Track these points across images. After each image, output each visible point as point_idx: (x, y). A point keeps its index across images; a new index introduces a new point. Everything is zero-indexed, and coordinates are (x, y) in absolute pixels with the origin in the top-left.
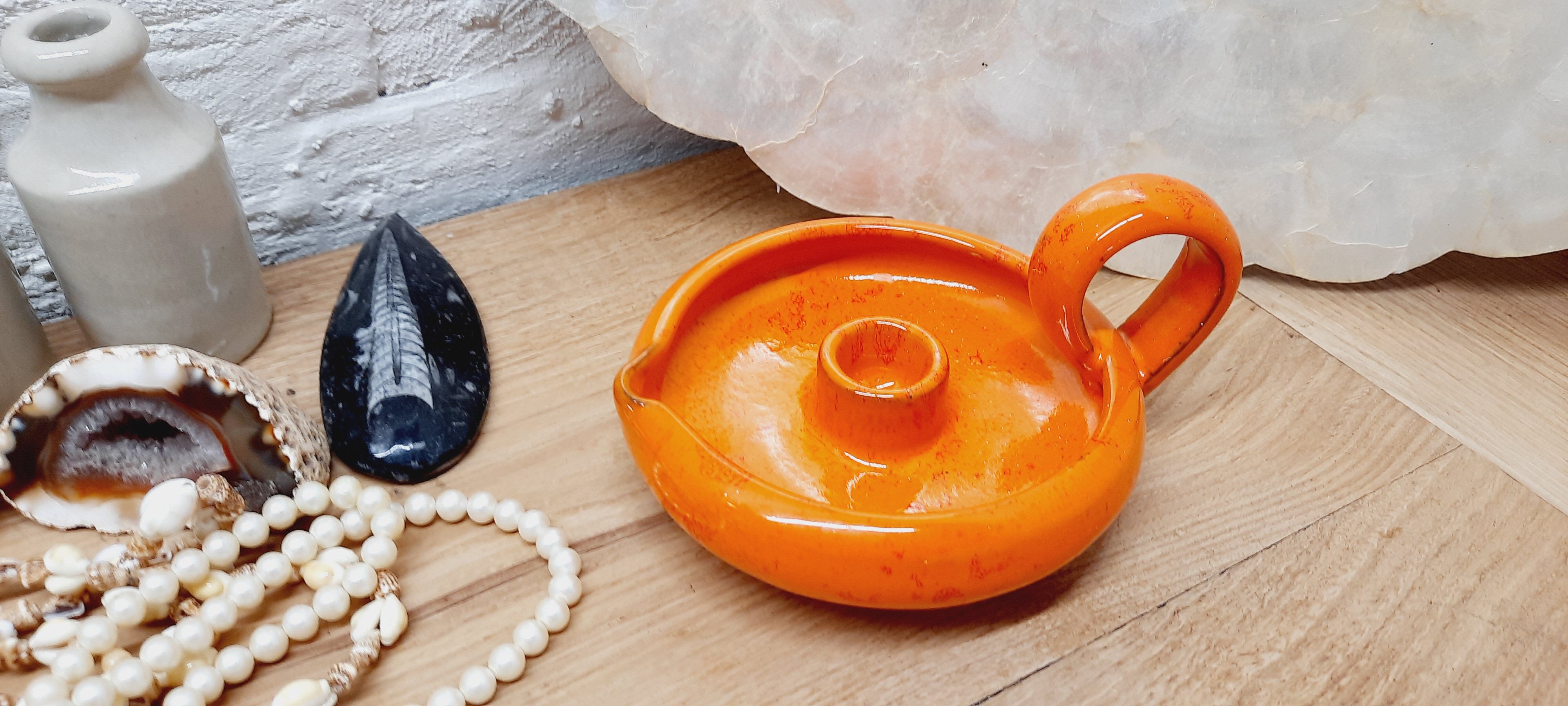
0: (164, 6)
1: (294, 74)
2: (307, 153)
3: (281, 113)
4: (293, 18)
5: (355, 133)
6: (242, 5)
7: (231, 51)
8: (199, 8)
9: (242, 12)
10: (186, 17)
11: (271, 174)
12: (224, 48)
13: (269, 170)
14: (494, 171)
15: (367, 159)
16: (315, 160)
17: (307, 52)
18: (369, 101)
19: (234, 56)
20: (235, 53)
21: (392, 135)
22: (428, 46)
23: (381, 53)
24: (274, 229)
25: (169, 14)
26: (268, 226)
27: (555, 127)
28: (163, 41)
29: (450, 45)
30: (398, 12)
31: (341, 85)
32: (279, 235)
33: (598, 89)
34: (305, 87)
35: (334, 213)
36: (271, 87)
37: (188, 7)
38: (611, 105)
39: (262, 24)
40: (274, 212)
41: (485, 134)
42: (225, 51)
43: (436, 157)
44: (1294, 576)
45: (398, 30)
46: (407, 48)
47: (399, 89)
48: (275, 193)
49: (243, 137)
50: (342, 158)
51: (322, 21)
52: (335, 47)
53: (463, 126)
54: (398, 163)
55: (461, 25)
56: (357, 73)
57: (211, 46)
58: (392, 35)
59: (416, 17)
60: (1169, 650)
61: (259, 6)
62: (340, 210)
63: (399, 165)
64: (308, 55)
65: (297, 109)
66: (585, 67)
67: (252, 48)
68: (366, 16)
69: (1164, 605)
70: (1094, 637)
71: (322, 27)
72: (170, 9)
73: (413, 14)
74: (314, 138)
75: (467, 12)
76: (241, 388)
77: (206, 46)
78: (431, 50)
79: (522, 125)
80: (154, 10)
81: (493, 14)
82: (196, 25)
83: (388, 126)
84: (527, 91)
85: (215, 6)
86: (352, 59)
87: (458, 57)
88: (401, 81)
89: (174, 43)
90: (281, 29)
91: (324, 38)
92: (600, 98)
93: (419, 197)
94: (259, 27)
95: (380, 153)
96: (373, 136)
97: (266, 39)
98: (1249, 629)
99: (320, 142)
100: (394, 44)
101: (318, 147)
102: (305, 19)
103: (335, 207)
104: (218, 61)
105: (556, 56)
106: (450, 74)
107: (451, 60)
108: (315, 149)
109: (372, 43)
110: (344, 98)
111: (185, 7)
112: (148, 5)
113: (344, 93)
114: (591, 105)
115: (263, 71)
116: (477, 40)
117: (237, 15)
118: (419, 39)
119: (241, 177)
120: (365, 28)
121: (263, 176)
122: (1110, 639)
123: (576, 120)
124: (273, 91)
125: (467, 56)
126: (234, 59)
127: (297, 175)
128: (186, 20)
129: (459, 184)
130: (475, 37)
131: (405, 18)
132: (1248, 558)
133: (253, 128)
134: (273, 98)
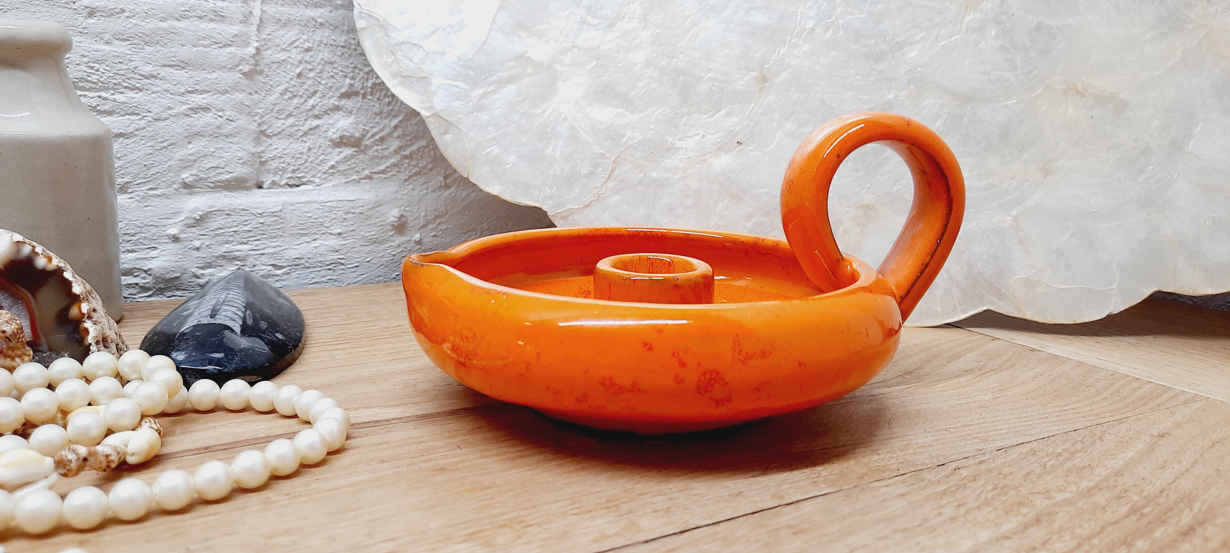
0: (98, 77)
1: (190, 152)
2: (187, 221)
3: (173, 183)
4: (197, 106)
5: (231, 213)
6: (159, 89)
7: (143, 123)
8: (125, 84)
9: (159, 94)
10: (113, 89)
11: (154, 234)
12: (138, 120)
13: (154, 230)
14: (343, 269)
15: (238, 238)
16: (194, 230)
17: (203, 136)
18: (248, 189)
19: (144, 128)
20: (146, 126)
21: (262, 220)
22: (302, 153)
23: (263, 152)
24: (147, 286)
25: (100, 84)
26: (141, 281)
27: (399, 240)
28: (90, 104)
29: (319, 156)
30: (282, 121)
31: (226, 169)
32: (150, 293)
33: (436, 214)
34: (197, 165)
35: (202, 281)
36: (170, 160)
37: (116, 82)
38: (446, 229)
39: (173, 107)
40: (150, 269)
41: (339, 234)
42: (138, 122)
43: (296, 247)
44: (1073, 454)
45: (280, 136)
46: (285, 152)
47: (274, 184)
48: (153, 253)
49: (138, 198)
50: (216, 232)
51: (220, 114)
52: (227, 136)
53: (322, 224)
54: (264, 246)
55: (331, 141)
56: (241, 161)
57: (128, 116)
58: (275, 139)
59: (296, 128)
60: (954, 489)
61: (172, 92)
62: (207, 279)
63: (264, 249)
64: (204, 139)
65: (187, 181)
66: (427, 193)
67: (160, 124)
68: (257, 118)
69: (943, 465)
70: (874, 480)
71: (220, 119)
72: (101, 80)
73: (293, 125)
74: (196, 209)
75: (337, 131)
76: (62, 265)
77: (124, 115)
78: (305, 157)
79: (370, 232)
80: (89, 79)
81: (357, 135)
82: (119, 97)
83: (260, 212)
84: (378, 204)
85: (138, 85)
86: (239, 149)
87: (326, 167)
88: (276, 179)
89: (98, 108)
90: (186, 113)
91: (219, 127)
92: (438, 221)
93: (277, 281)
94: (170, 108)
95: (250, 234)
96: (246, 218)
97: (173, 119)
98: (1035, 480)
99: (201, 213)
100: (276, 147)
101: (198, 218)
102: (206, 109)
103: (202, 274)
104: (131, 129)
105: (405, 181)
106: (317, 180)
107: (320, 168)
108: (195, 218)
109: (257, 141)
110: (228, 181)
111: (114, 81)
112: (85, 74)
113: (228, 176)
114: (431, 226)
115: (165, 144)
116: (342, 156)
117: (154, 95)
118: (297, 146)
119: (129, 232)
120: (254, 127)
121: (147, 236)
122: (891, 481)
123: (417, 237)
124: (170, 163)
125: (332, 167)
126: (144, 130)
127: (175, 239)
128: (113, 92)
129: (312, 275)
130: (341, 152)
131: (287, 127)
132: (1022, 444)
133: (147, 192)
134: (170, 169)
